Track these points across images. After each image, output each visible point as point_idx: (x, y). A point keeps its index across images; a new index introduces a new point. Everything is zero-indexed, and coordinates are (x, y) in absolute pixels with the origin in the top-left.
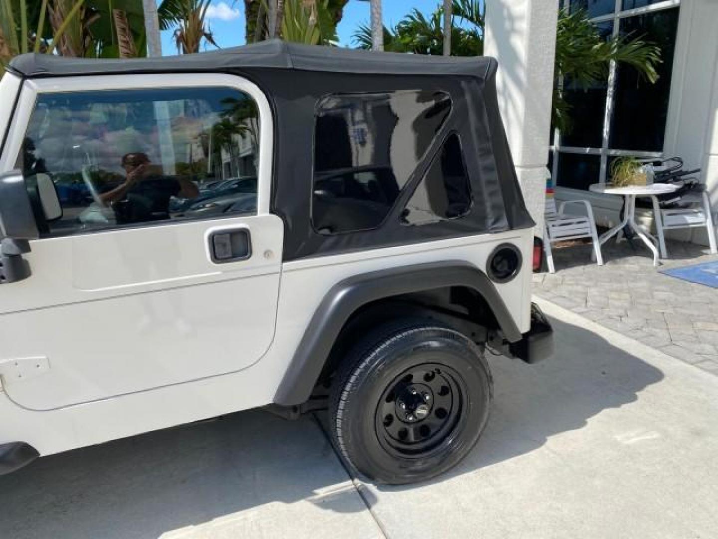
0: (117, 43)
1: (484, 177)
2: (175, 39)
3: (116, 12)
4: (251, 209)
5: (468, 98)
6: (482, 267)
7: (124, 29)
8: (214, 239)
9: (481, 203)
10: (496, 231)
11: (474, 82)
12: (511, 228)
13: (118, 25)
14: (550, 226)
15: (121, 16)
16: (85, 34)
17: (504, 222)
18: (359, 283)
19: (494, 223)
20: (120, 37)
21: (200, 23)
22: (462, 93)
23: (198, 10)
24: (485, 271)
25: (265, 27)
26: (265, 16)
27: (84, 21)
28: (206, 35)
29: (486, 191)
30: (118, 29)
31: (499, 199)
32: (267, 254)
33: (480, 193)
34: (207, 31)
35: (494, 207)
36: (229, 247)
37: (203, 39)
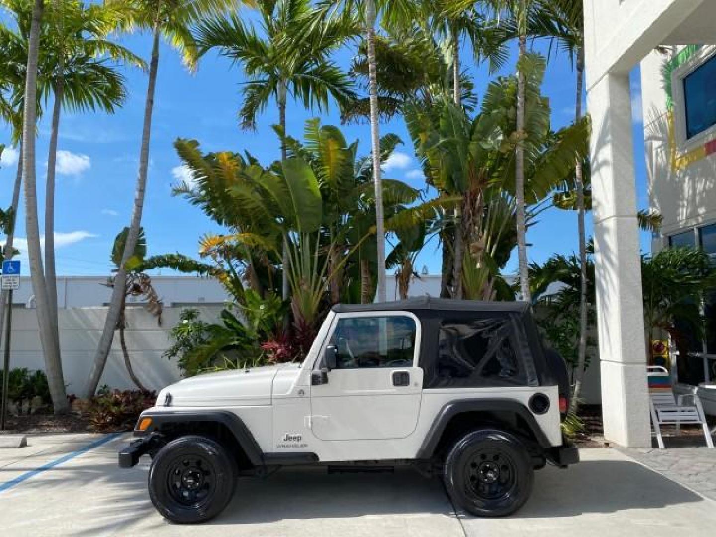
0: (361, 279)
1: (524, 358)
2: (395, 276)
3: (363, 263)
4: (411, 365)
5: (513, 321)
6: (526, 403)
7: (366, 271)
8: (395, 376)
9: (524, 371)
10: (532, 386)
11: (516, 315)
12: (541, 384)
13: (363, 268)
14: (659, 410)
15: (366, 264)
16: (345, 274)
17: (536, 381)
18: (458, 404)
19: (531, 381)
20: (363, 276)
21: (411, 266)
22: (510, 319)
23: (410, 259)
24: (527, 406)
25: (453, 267)
26: (453, 260)
27: (344, 268)
28: (414, 273)
29: (526, 365)
30: (363, 271)
31: (534, 370)
32: (416, 385)
33: (523, 366)
34: (414, 271)
35: (531, 373)
36: (400, 380)
37: (412, 275)
